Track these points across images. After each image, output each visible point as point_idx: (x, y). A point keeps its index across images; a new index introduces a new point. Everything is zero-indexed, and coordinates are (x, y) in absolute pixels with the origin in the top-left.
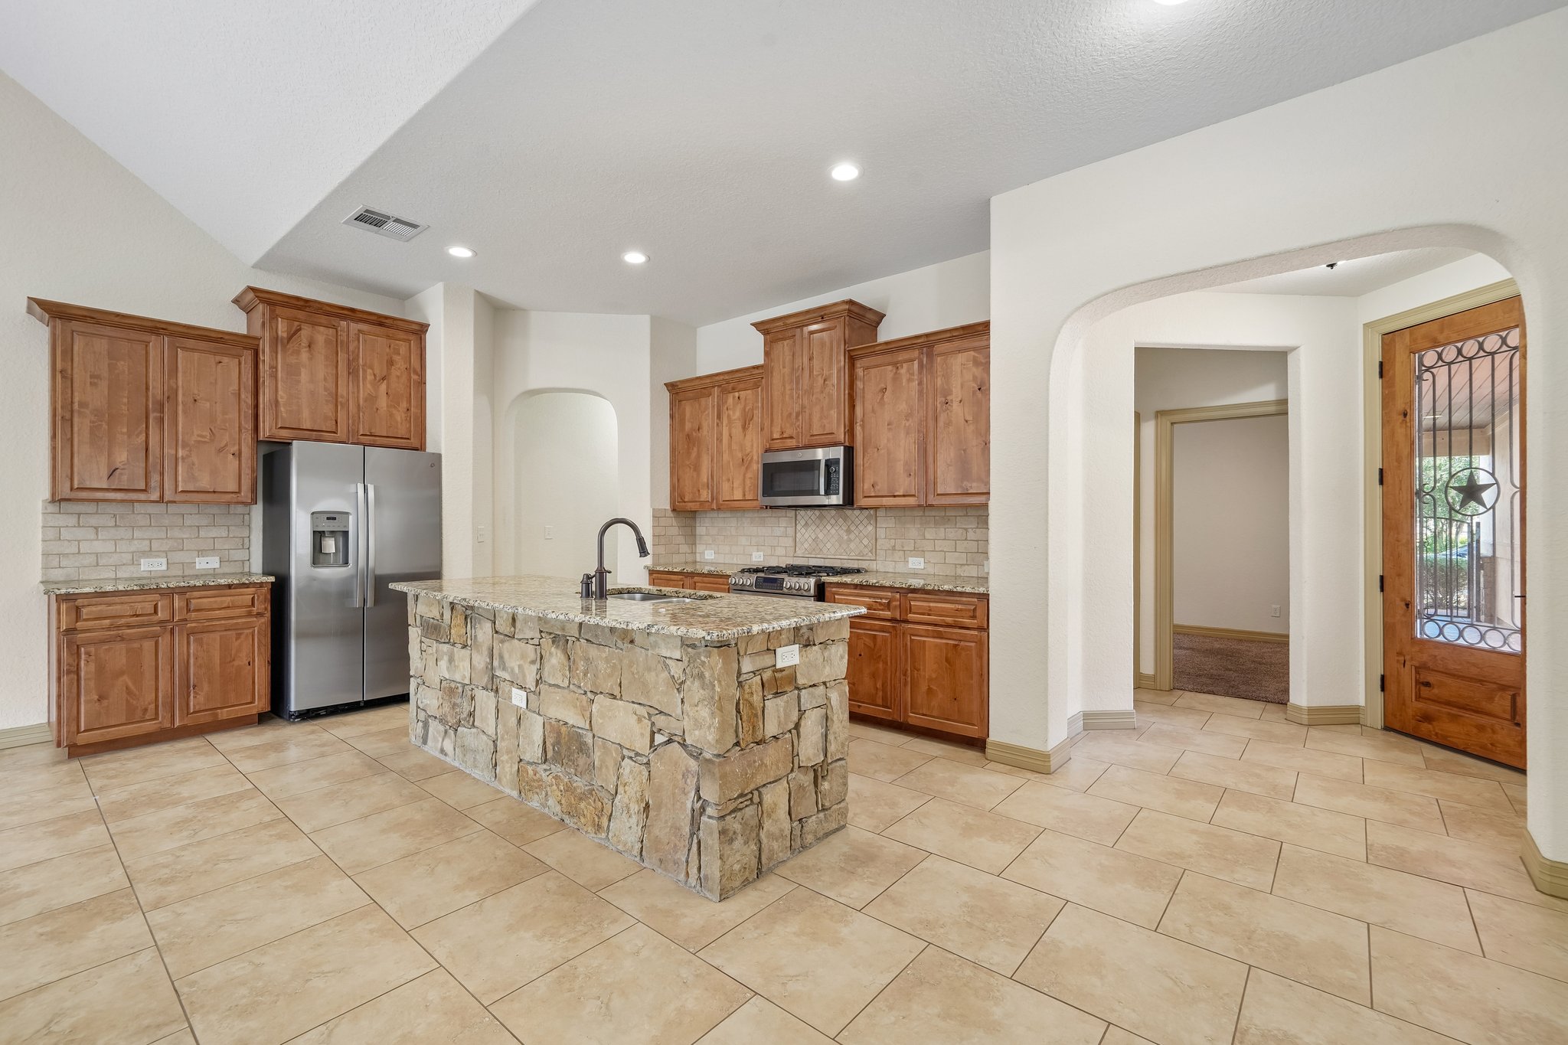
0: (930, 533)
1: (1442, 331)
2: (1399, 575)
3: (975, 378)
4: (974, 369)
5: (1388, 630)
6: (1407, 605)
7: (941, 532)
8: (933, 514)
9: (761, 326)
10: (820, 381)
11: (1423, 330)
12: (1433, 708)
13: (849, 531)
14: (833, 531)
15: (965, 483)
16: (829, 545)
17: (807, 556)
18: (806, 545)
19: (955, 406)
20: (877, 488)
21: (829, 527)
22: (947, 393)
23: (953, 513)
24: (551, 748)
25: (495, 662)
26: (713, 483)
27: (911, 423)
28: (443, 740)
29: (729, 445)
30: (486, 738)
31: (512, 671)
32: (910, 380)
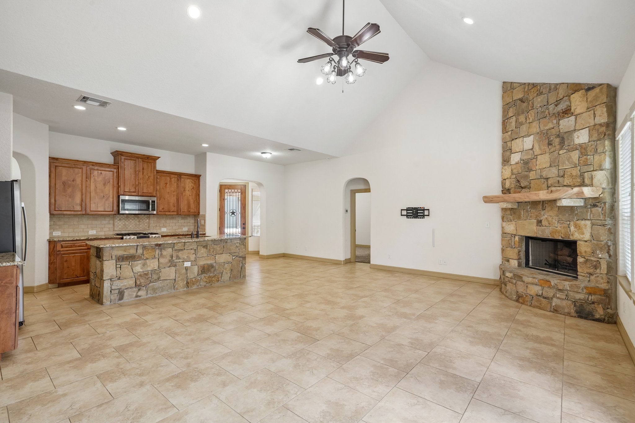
0: (168, 221)
2: (222, 227)
3: (192, 186)
4: (192, 184)
7: (172, 221)
8: (169, 216)
10: (147, 177)
11: (227, 186)
13: (139, 222)
14: (133, 222)
15: (190, 209)
17: (120, 230)
18: (120, 227)
19: (187, 191)
20: (164, 209)
21: (131, 220)
22: (184, 188)
23: (175, 216)
24: (201, 272)
25: (174, 259)
26: (84, 204)
27: (175, 193)
28: (137, 293)
29: (95, 190)
30: (169, 281)
31: (184, 258)
32: (174, 183)
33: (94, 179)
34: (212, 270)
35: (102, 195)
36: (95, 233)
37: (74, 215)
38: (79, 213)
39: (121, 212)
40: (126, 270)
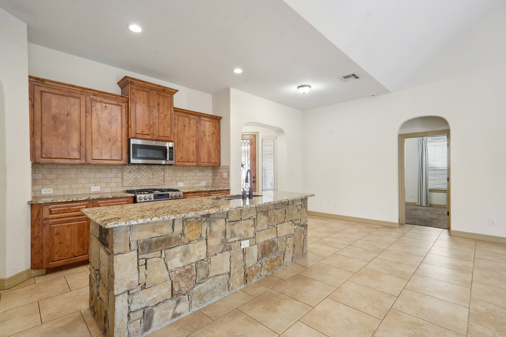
0: (185, 174)
3: (212, 130)
4: (212, 128)
7: (189, 174)
8: (186, 168)
10: (163, 116)
13: (153, 174)
14: (145, 174)
15: (210, 159)
16: (143, 180)
17: (131, 186)
18: (130, 181)
19: (207, 137)
20: (183, 159)
21: (143, 173)
22: (204, 132)
23: (194, 168)
24: (261, 254)
25: (228, 237)
26: (83, 149)
27: (194, 139)
28: (175, 308)
29: (99, 131)
30: (222, 276)
31: (240, 235)
32: (193, 125)
33: (97, 114)
34: (274, 249)
35: (108, 137)
36: (99, 189)
37: (71, 165)
38: (77, 162)
39: (133, 161)
40: (156, 268)
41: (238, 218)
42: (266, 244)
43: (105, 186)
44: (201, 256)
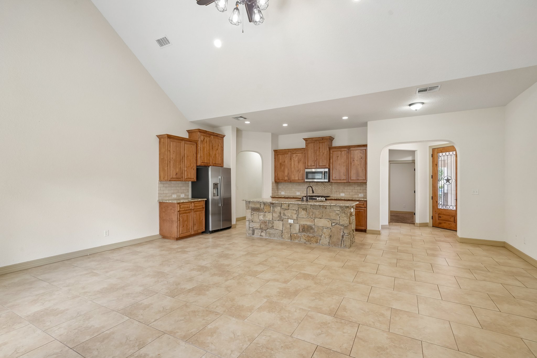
0: (346, 188)
1: (443, 150)
2: (435, 196)
3: (360, 156)
4: (360, 154)
5: (433, 207)
6: (437, 202)
7: (349, 188)
8: (347, 184)
9: (306, 140)
10: (322, 153)
11: (440, 149)
12: (441, 221)
13: (325, 187)
14: (320, 187)
15: (358, 178)
16: (319, 191)
19: (356, 161)
20: (336, 178)
21: (319, 186)
22: (354, 158)
23: (352, 184)
24: (301, 230)
25: (282, 215)
26: (289, 175)
27: (345, 164)
28: (261, 233)
29: (294, 167)
30: (278, 231)
31: (288, 216)
32: (344, 155)
33: (294, 159)
34: (312, 231)
35: (297, 169)
36: (299, 194)
38: (287, 181)
39: (306, 180)
40: (256, 217)
41: (287, 208)
42: (306, 226)
43: (302, 192)
44: (270, 219)
